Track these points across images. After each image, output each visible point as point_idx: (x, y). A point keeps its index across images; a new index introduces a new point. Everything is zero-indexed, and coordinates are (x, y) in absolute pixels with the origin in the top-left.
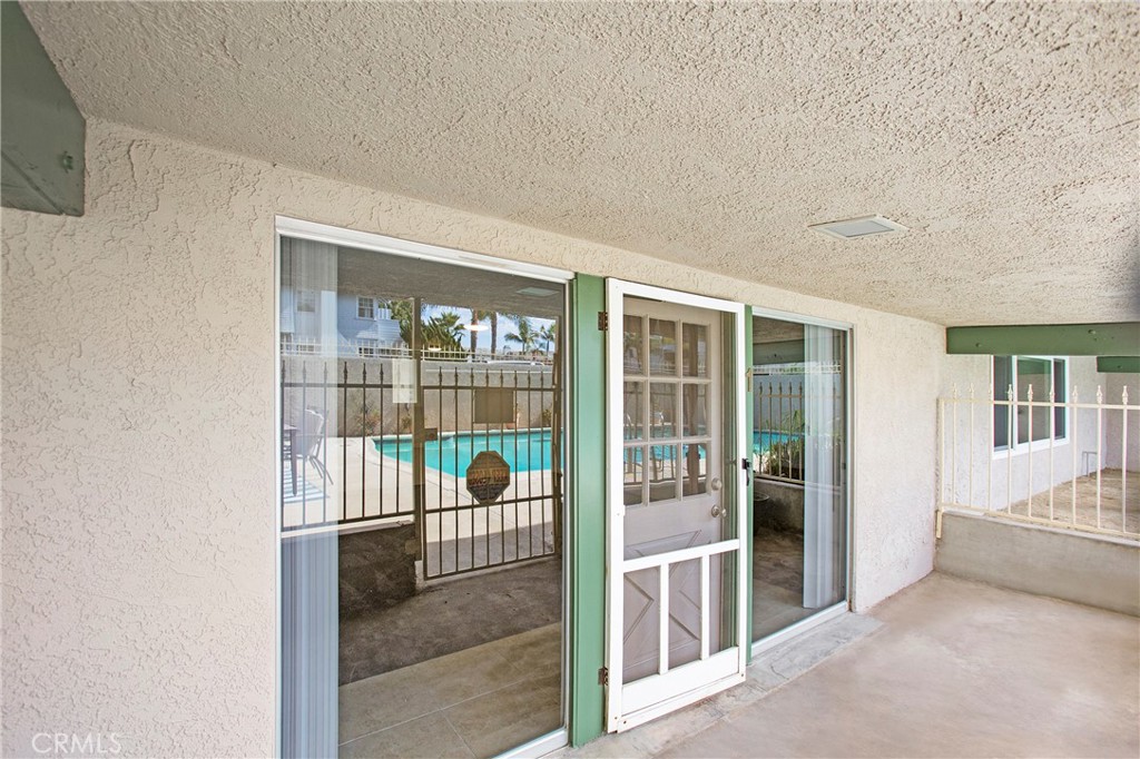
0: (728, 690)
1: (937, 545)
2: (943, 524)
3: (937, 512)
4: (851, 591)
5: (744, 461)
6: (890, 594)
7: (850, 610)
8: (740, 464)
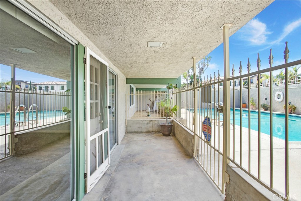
0: (108, 169)
1: (126, 127)
2: (127, 122)
3: (126, 120)
4: (117, 140)
5: (109, 106)
6: (122, 139)
7: (117, 144)
8: (108, 107)
